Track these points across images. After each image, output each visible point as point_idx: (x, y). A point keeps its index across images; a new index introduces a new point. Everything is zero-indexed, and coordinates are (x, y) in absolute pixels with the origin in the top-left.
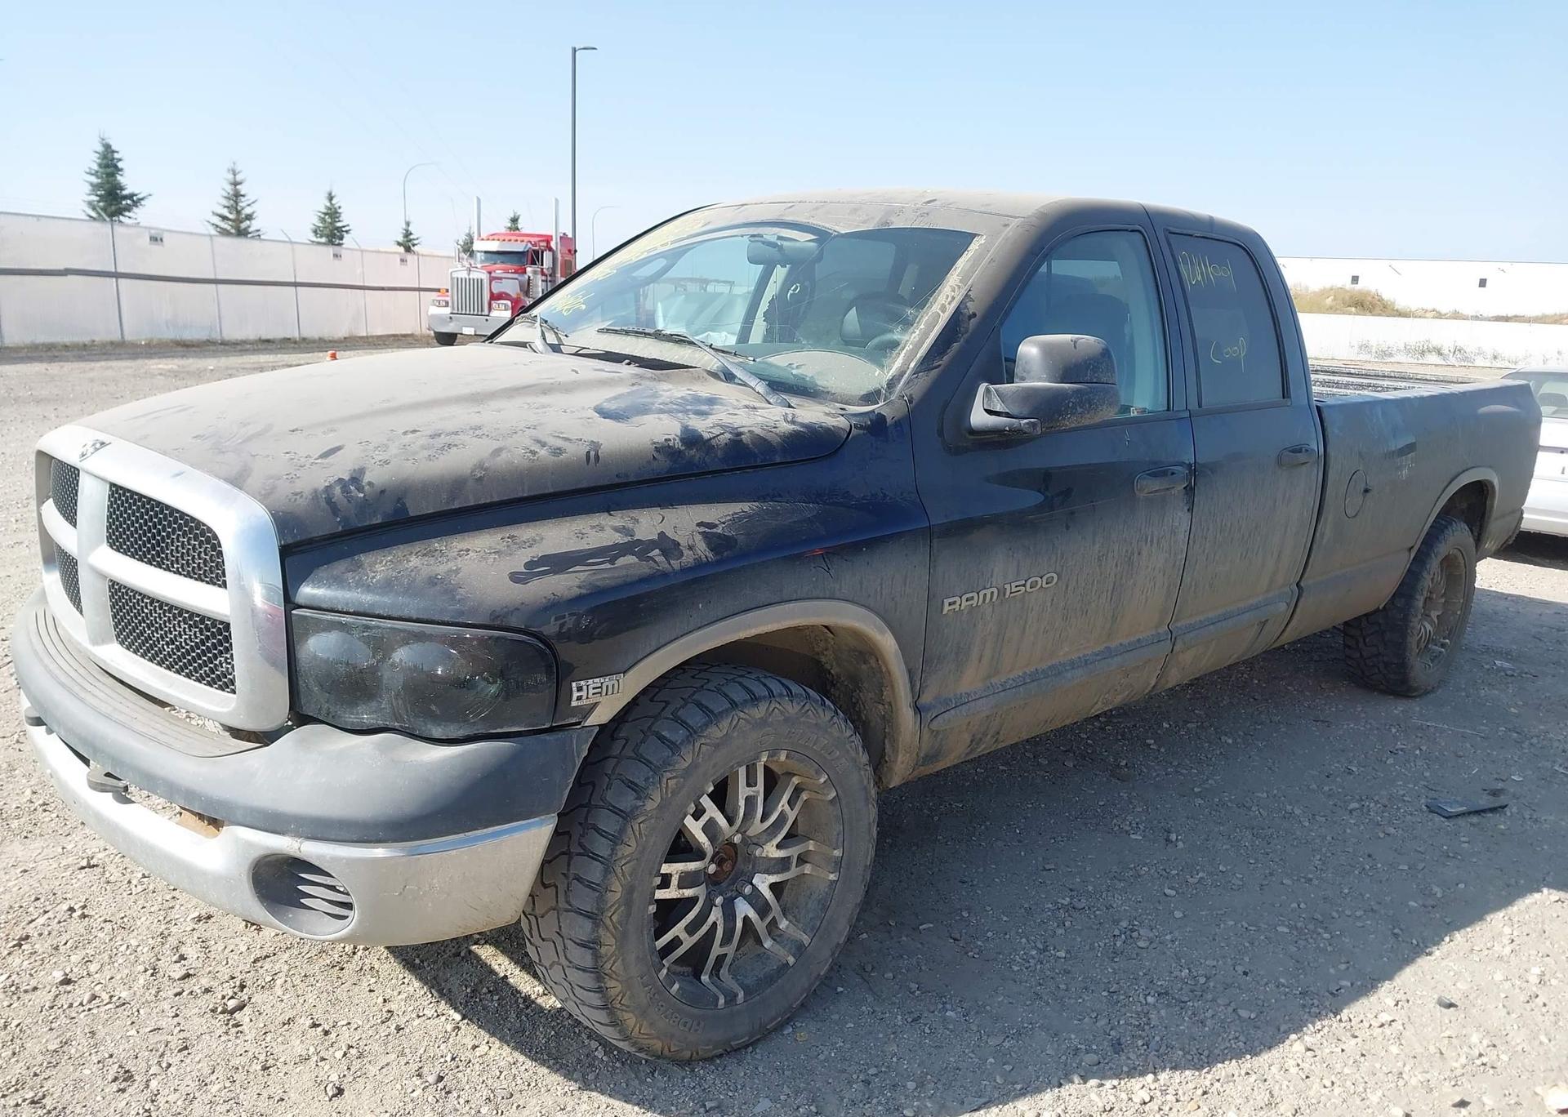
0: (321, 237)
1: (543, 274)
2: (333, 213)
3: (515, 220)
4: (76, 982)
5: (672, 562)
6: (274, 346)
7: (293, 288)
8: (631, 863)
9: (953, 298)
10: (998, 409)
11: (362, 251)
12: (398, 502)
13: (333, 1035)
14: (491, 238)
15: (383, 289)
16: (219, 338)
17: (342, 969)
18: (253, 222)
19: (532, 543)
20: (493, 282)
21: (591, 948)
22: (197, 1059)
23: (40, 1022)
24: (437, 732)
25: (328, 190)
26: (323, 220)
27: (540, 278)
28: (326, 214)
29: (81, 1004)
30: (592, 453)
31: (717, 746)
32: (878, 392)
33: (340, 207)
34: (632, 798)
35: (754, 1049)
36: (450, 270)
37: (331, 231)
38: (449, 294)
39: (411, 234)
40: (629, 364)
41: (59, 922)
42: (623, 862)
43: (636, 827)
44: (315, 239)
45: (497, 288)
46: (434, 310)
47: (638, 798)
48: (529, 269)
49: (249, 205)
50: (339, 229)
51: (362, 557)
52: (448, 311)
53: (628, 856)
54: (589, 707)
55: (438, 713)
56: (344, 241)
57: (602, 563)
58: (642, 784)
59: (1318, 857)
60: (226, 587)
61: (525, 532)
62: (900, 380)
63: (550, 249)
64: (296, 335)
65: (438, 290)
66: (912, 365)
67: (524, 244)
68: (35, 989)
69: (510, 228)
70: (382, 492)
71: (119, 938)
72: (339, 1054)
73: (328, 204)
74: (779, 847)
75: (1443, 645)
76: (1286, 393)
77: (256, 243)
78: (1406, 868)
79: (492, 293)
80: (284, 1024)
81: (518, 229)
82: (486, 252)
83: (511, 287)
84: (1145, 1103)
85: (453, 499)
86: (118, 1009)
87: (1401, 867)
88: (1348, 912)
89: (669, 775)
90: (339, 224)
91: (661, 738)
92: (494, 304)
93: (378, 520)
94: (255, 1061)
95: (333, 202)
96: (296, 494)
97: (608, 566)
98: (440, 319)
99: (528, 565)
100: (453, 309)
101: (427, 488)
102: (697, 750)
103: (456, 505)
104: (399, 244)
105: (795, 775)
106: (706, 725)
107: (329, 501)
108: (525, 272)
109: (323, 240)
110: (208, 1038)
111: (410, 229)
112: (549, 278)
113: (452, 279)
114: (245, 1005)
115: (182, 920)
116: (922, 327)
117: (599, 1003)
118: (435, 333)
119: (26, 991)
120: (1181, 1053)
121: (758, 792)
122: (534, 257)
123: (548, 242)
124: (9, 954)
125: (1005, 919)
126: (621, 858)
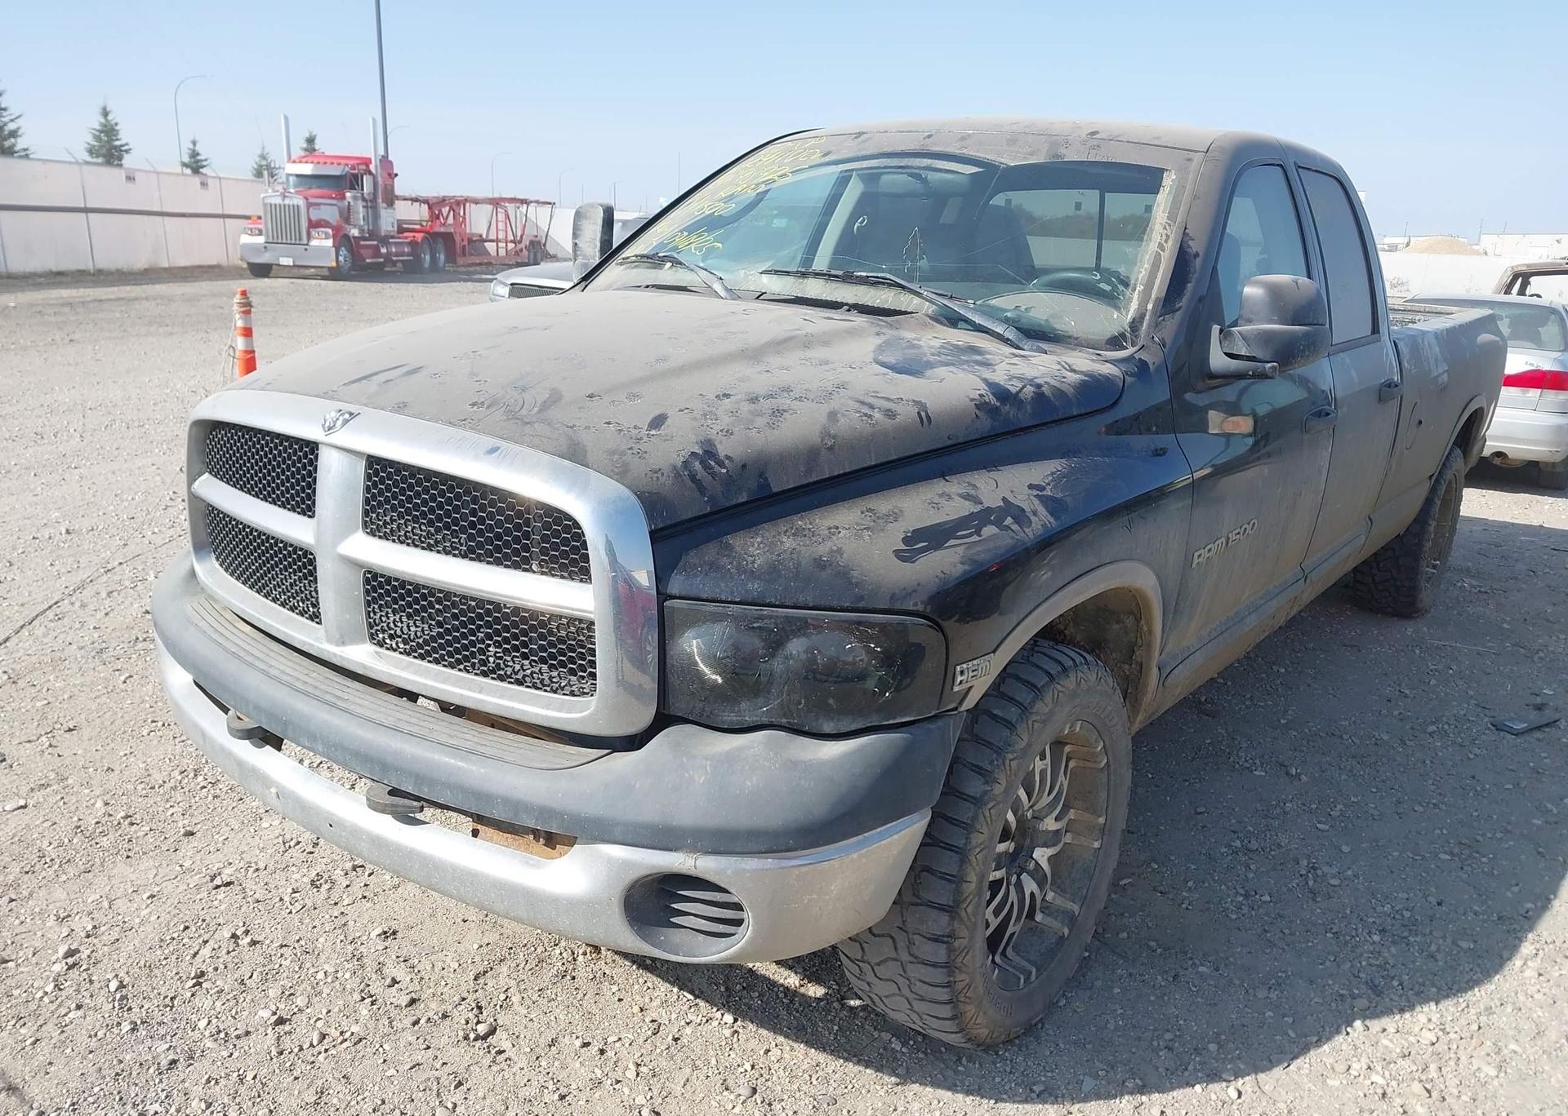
0: (97, 157)
1: (364, 199)
2: (108, 131)
3: (311, 140)
4: (290, 1020)
5: (1026, 530)
6: (69, 278)
7: (84, 215)
8: (983, 853)
9: (1168, 236)
10: (1243, 352)
11: (158, 173)
12: (760, 476)
13: (610, 1053)
14: (304, 160)
15: (183, 215)
16: (4, 270)
17: (574, 978)
18: (19, 140)
19: (895, 516)
20: (311, 209)
21: (944, 942)
22: (480, 1095)
23: (277, 1071)
24: (828, 727)
25: (102, 105)
26: (98, 138)
27: (360, 203)
28: (101, 132)
29: (312, 1045)
30: (923, 414)
31: (1044, 722)
32: (1123, 335)
33: (116, 124)
34: (981, 782)
35: (1043, 1024)
36: (262, 196)
37: (109, 150)
38: (263, 221)
39: (198, 154)
40: (849, 310)
41: (228, 952)
42: (978, 850)
43: (987, 814)
44: (89, 159)
45: (315, 215)
46: (246, 239)
47: (987, 783)
48: (348, 195)
49: (12, 121)
50: (118, 148)
51: (730, 539)
52: (261, 240)
53: (981, 844)
54: (964, 692)
55: (835, 707)
56: (123, 162)
57: (970, 535)
58: (989, 768)
59: (1431, 782)
60: (591, 582)
61: (883, 503)
62: (1141, 323)
63: (370, 173)
64: (90, 267)
65: (248, 218)
66: (1150, 307)
67: (342, 167)
68: (248, 1033)
69: (306, 150)
70: (744, 466)
71: (308, 965)
72: (631, 1074)
73: (103, 120)
74: (1057, 819)
75: (1434, 567)
76: (1375, 330)
77: (24, 162)
78: (1511, 787)
79: (310, 221)
80: (550, 1046)
81: (315, 150)
82: (298, 176)
83: (330, 213)
84: (1433, 1044)
85: (809, 470)
86: (358, 1047)
87: (1506, 787)
88: (1489, 835)
89: (1010, 756)
90: (117, 143)
91: (995, 717)
92: (313, 232)
93: (743, 498)
94: (546, 1091)
95: (110, 117)
96: (656, 472)
97: (975, 538)
98: (253, 248)
99: (906, 540)
100: (268, 237)
101: (786, 459)
102: (1031, 726)
103: (814, 478)
104: (185, 165)
105: (1067, 744)
106: (1033, 701)
107: (693, 477)
108: (344, 198)
109: (100, 160)
110: (478, 1070)
111: (197, 148)
112: (369, 204)
113: (265, 205)
114: (495, 1029)
115: (364, 938)
116: (1146, 266)
117: (946, 997)
118: (249, 263)
119: (238, 1037)
120: (1434, 990)
121: (1047, 765)
122: (354, 181)
123: (367, 166)
124: (193, 995)
125: (1193, 867)
126: (975, 847)
